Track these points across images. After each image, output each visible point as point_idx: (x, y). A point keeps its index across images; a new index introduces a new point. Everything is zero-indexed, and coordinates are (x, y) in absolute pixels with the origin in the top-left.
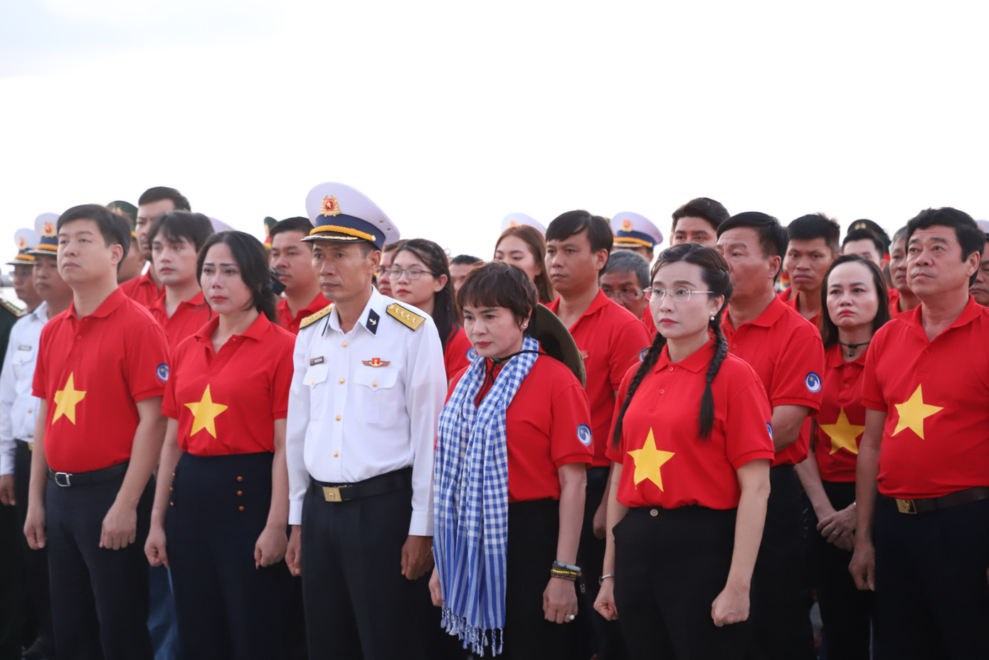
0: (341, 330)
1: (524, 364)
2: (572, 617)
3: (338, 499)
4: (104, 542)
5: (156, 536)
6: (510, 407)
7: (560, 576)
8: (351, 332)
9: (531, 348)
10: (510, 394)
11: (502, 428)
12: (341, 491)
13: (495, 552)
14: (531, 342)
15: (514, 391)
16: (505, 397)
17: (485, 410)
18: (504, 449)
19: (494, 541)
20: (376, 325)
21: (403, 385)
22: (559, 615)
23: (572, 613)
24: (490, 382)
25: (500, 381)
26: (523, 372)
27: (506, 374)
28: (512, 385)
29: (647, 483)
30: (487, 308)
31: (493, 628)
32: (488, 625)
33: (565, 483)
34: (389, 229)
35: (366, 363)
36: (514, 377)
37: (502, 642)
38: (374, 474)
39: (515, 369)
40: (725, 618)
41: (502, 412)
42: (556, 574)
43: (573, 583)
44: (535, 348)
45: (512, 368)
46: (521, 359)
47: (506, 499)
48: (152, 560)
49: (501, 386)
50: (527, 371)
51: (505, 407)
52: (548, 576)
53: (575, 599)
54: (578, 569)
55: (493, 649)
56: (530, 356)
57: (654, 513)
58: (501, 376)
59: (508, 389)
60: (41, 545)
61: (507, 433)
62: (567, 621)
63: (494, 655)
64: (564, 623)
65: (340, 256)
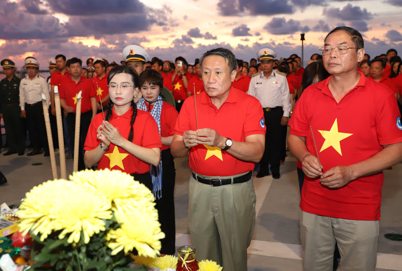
10: (160, 111)
30: (153, 85)
37: (161, 194)
65: (137, 66)
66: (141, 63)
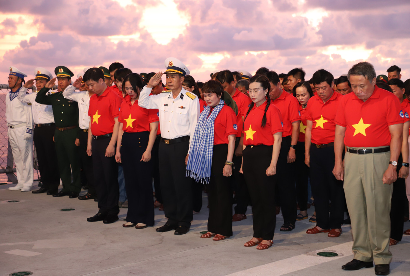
0: (173, 98)
1: (220, 108)
2: (230, 175)
3: (169, 143)
4: (107, 155)
5: (118, 154)
6: (215, 119)
7: (228, 164)
8: (176, 99)
9: (222, 103)
10: (215, 116)
11: (213, 125)
12: (169, 141)
13: (209, 158)
14: (222, 102)
15: (217, 115)
16: (214, 117)
17: (209, 120)
18: (213, 131)
19: (209, 155)
20: (183, 97)
21: (188, 114)
22: (227, 174)
23: (230, 174)
24: (211, 112)
25: (213, 112)
26: (219, 110)
27: (215, 110)
28: (216, 114)
29: (249, 139)
31: (207, 177)
32: (206, 176)
33: (230, 140)
34: (187, 71)
35: (179, 107)
36: (217, 111)
37: (209, 181)
38: (178, 137)
39: (217, 109)
40: (270, 174)
41: (213, 121)
42: (227, 164)
43: (231, 166)
44: (223, 103)
45: (216, 109)
46: (219, 106)
47: (213, 144)
48: (117, 161)
49: (213, 113)
50: (220, 110)
51: (214, 119)
52: (224, 165)
53: (231, 171)
54: (233, 163)
55: (207, 182)
56: (222, 105)
57: (252, 147)
58: (213, 111)
59: (215, 114)
60: (90, 155)
61: (214, 126)
62: (229, 176)
63: (207, 184)
64: (228, 176)
65: (173, 78)
66: (178, 75)
